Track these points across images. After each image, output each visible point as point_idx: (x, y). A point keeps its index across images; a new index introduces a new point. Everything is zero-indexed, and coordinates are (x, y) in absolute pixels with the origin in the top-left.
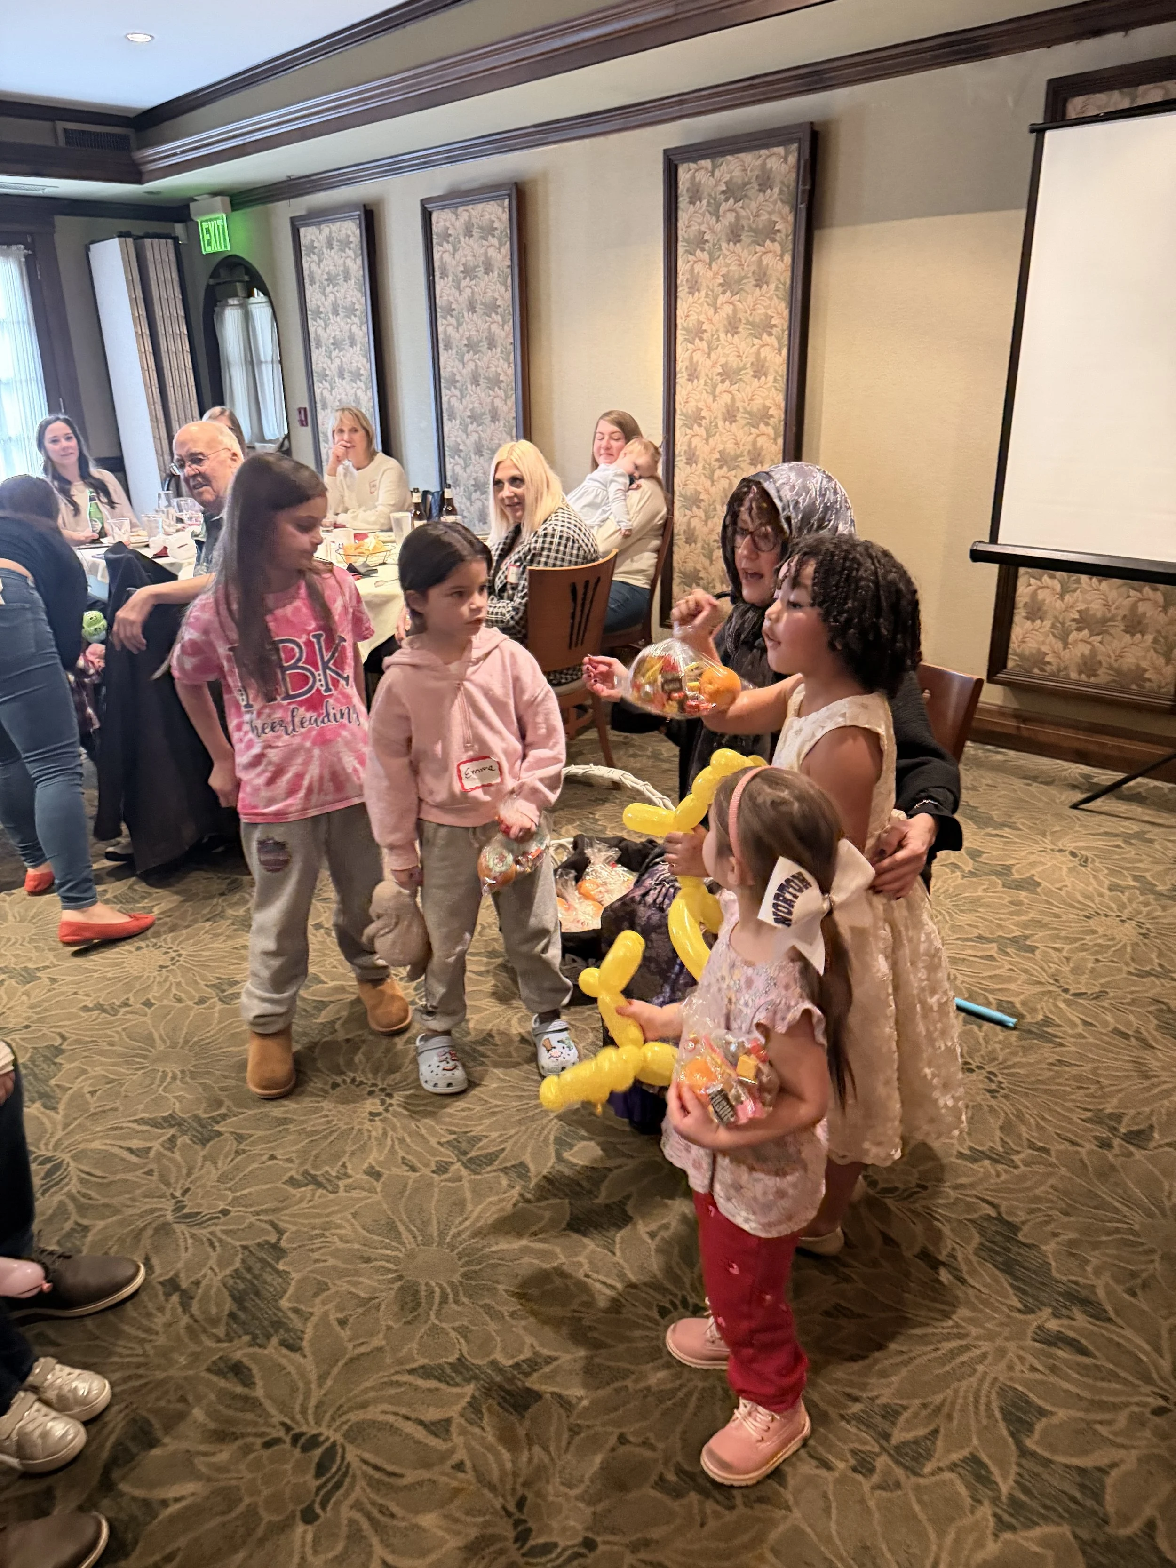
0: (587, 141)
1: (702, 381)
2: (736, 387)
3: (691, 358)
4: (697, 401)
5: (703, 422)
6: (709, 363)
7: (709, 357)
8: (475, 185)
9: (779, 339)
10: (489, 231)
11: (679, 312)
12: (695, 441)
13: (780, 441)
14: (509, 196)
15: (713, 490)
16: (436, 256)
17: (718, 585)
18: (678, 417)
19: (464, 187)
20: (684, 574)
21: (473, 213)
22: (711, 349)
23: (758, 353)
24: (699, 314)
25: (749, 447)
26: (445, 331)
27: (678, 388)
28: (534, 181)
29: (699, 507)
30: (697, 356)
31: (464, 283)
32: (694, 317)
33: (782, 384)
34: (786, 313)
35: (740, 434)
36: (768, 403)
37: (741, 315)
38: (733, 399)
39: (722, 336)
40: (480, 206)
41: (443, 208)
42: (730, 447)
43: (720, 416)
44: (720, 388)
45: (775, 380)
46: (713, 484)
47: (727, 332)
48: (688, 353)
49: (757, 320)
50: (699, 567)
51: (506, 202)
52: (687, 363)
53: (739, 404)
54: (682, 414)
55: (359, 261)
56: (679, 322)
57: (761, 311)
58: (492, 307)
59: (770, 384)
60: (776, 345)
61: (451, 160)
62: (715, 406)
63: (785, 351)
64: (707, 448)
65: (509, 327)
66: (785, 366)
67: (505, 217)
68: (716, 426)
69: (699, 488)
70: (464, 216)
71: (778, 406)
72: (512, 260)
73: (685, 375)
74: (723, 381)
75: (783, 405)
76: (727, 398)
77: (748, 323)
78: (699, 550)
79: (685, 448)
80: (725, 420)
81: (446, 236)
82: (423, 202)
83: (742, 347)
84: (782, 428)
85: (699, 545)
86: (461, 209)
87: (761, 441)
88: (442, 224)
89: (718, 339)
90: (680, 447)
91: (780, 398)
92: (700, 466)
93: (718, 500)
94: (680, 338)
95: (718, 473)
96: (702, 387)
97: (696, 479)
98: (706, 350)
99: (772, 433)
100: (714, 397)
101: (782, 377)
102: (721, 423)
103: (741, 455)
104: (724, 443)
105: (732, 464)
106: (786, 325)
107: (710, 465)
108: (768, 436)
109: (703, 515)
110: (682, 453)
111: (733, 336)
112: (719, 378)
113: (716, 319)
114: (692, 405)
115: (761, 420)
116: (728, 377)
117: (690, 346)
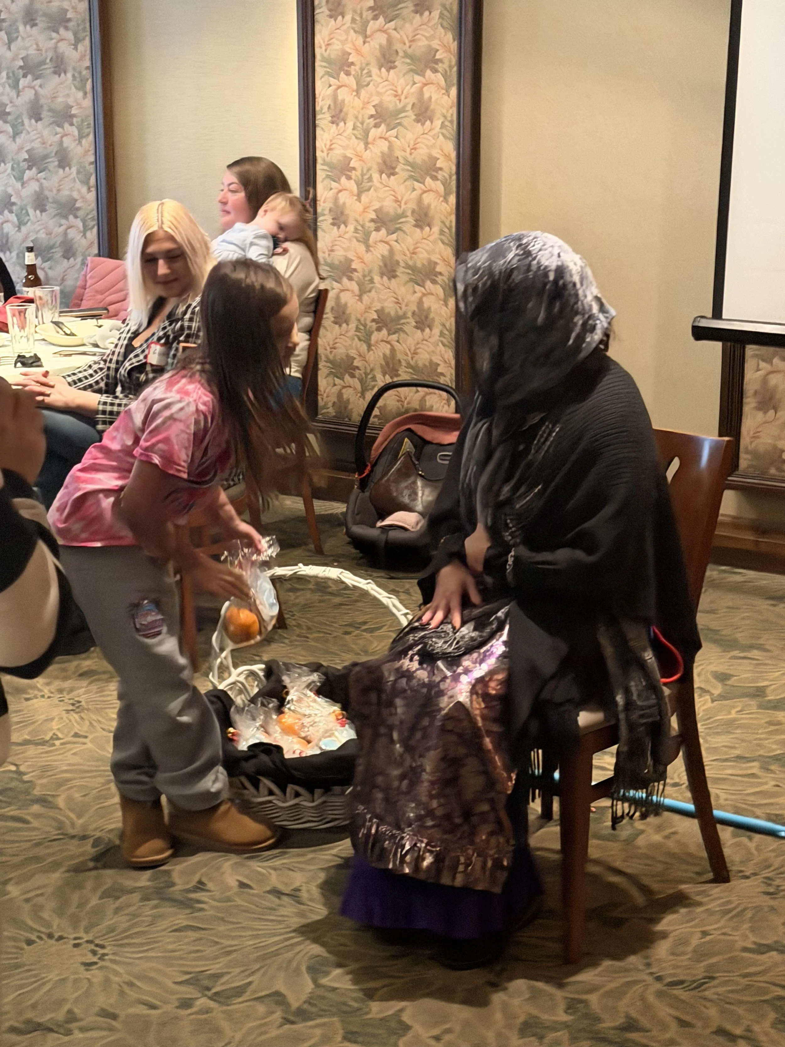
1: (350, 124)
2: (394, 132)
3: (335, 97)
4: (344, 148)
5: (353, 174)
6: (357, 103)
7: (358, 95)
9: (446, 77)
11: (318, 39)
12: (343, 197)
13: (452, 199)
15: (368, 257)
17: (379, 376)
18: (319, 167)
20: (334, 363)
22: (360, 86)
23: (420, 93)
24: (344, 42)
25: (412, 205)
27: (319, 132)
29: (350, 279)
30: (343, 94)
32: (336, 46)
33: (451, 131)
34: (454, 46)
35: (401, 189)
36: (436, 153)
37: (397, 46)
38: (391, 147)
42: (388, 205)
43: (375, 167)
44: (374, 133)
45: (443, 126)
46: (368, 250)
47: (380, 67)
48: (330, 91)
49: (418, 53)
50: (353, 353)
52: (329, 102)
53: (398, 153)
54: (325, 163)
56: (318, 51)
57: (423, 43)
58: (59, 21)
59: (437, 129)
60: (443, 83)
62: (368, 155)
63: (454, 91)
64: (359, 207)
66: (454, 110)
68: (370, 179)
69: (351, 255)
71: (447, 157)
73: (328, 117)
74: (377, 126)
75: (454, 155)
76: (383, 146)
77: (406, 55)
78: (352, 332)
79: (329, 205)
80: (381, 173)
83: (400, 84)
84: (454, 184)
85: (353, 326)
87: (428, 199)
89: (369, 74)
90: (323, 205)
91: (450, 148)
92: (351, 228)
93: (376, 270)
94: (319, 71)
95: (374, 236)
96: (349, 131)
97: (346, 244)
98: (355, 87)
99: (441, 188)
100: (367, 144)
101: (451, 122)
102: (376, 176)
103: (403, 215)
104: (380, 200)
105: (392, 227)
106: (454, 61)
107: (363, 226)
108: (437, 192)
109: (356, 288)
110: (327, 212)
111: (388, 71)
112: (372, 122)
113: (365, 49)
114: (338, 152)
115: (427, 173)
116: (384, 120)
117: (333, 81)
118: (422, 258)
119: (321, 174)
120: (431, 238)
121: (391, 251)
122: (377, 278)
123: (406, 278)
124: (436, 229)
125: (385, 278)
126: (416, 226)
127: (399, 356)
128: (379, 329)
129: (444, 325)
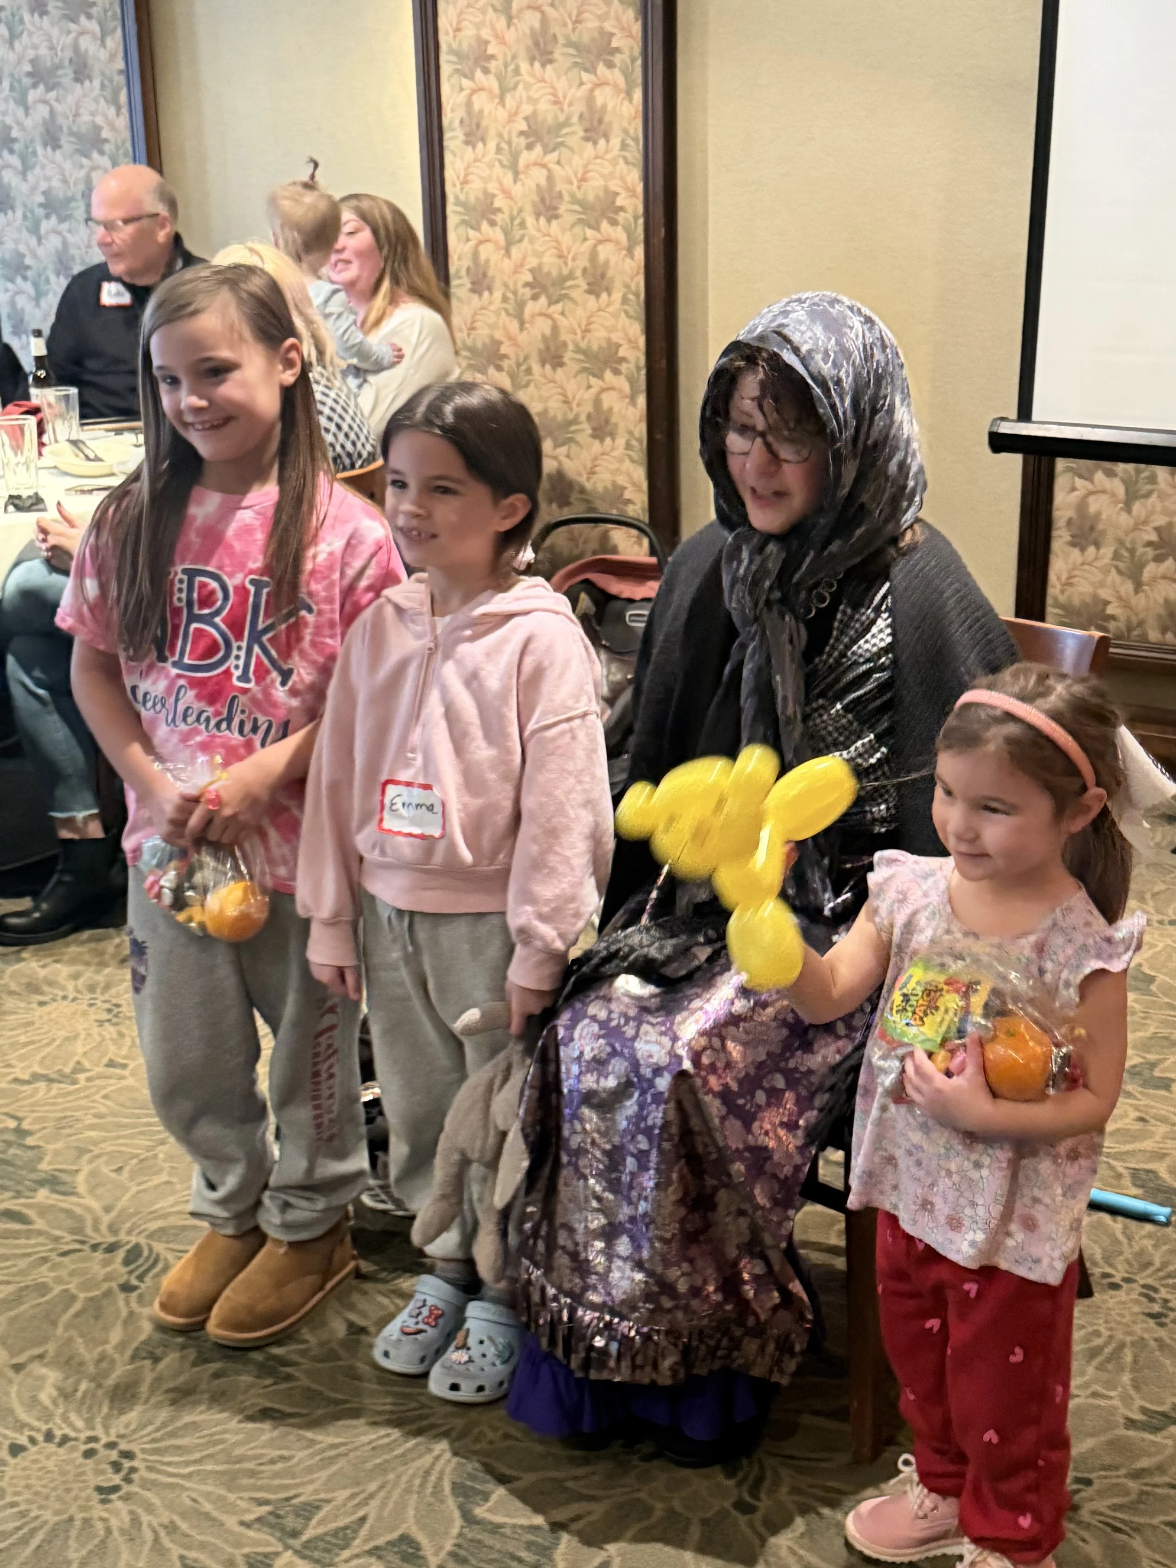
1: (492, 145)
2: (554, 156)
3: (469, 104)
4: (484, 180)
5: (499, 218)
6: (502, 114)
7: (502, 102)
9: (627, 74)
11: (443, 22)
12: (485, 252)
13: (639, 252)
15: (523, 338)
18: (449, 207)
22: (504, 91)
23: (590, 99)
25: (583, 262)
27: (448, 158)
29: (500, 369)
30: (480, 101)
32: (469, 32)
33: (636, 152)
34: (637, 28)
35: (566, 239)
36: (614, 185)
37: (555, 29)
38: (550, 178)
39: (524, 66)
42: (549, 261)
43: (528, 208)
44: (526, 158)
45: (623, 146)
46: (522, 328)
47: (532, 60)
48: (462, 97)
49: (586, 39)
52: (461, 113)
53: (560, 186)
54: (458, 203)
56: (443, 39)
57: (591, 24)
58: (78, 6)
59: (615, 152)
60: (621, 81)
62: (517, 190)
63: (638, 95)
64: (507, 265)
65: (114, 42)
66: (639, 124)
68: (523, 225)
69: (498, 335)
71: (630, 191)
73: (460, 135)
74: (530, 147)
75: (640, 188)
76: (538, 176)
77: (570, 44)
79: (466, 263)
80: (538, 215)
83: (562, 85)
84: (640, 230)
87: (604, 252)
89: (517, 71)
90: (458, 265)
91: (635, 178)
92: (498, 295)
93: (535, 355)
95: (530, 308)
96: (491, 155)
97: (492, 319)
98: (497, 91)
99: (623, 237)
100: (516, 174)
101: (636, 140)
102: (530, 221)
103: (571, 276)
104: (539, 255)
105: (556, 292)
106: (637, 49)
107: (515, 293)
108: (617, 243)
110: (463, 273)
111: (543, 65)
112: (523, 141)
113: (511, 36)
114: (476, 187)
115: (603, 215)
116: (539, 138)
117: (466, 82)
118: (597, 338)
120: (611, 309)
121: (555, 328)
122: (536, 367)
123: (576, 367)
124: (617, 296)
125: (548, 367)
126: (589, 292)
129: (631, 433)
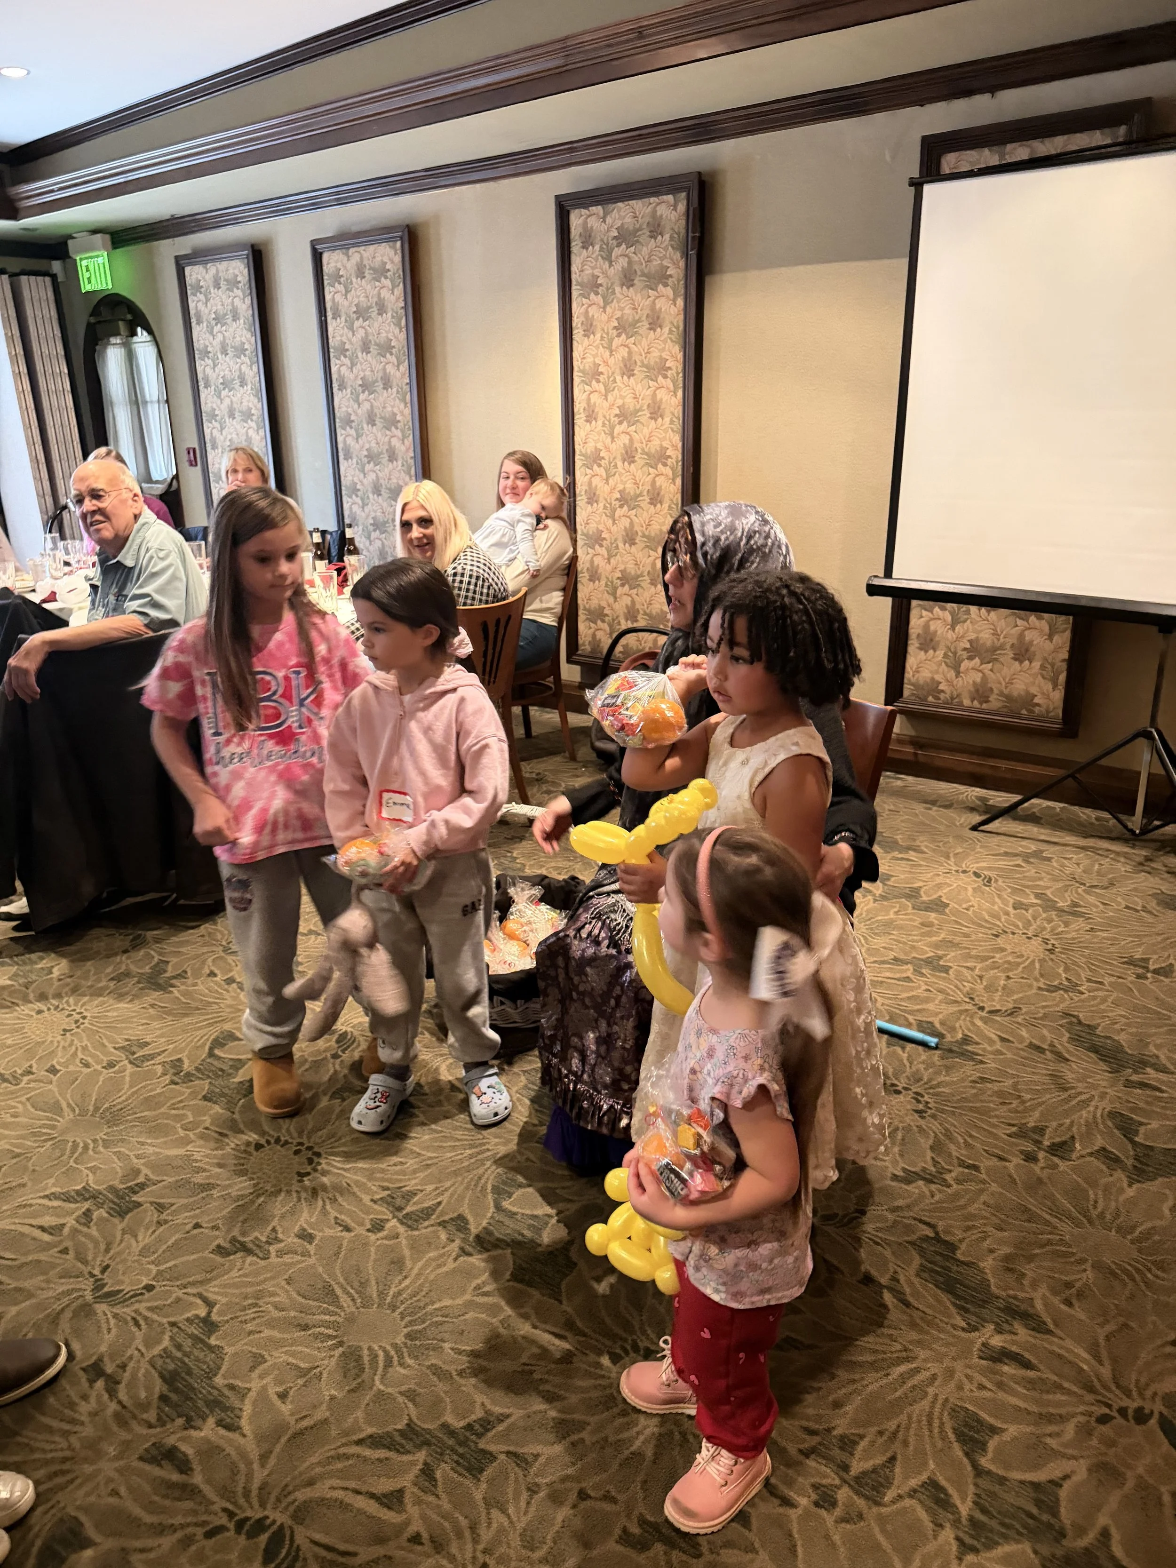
0: (478, 186)
1: (600, 422)
2: (634, 428)
3: (589, 399)
4: (596, 441)
5: (603, 462)
6: (606, 405)
7: (606, 399)
8: (366, 226)
9: (674, 382)
10: (381, 272)
11: (576, 355)
12: (596, 481)
13: (679, 481)
14: (401, 238)
15: (614, 529)
16: (328, 297)
17: (623, 621)
18: (577, 457)
19: (355, 229)
20: (589, 611)
21: (365, 255)
22: (608, 391)
23: (654, 395)
24: (594, 356)
25: (648, 487)
26: (339, 371)
27: (577, 429)
28: (426, 224)
29: (601, 546)
30: (594, 398)
31: (357, 324)
32: (590, 359)
33: (678, 425)
34: (680, 356)
35: (639, 474)
36: (666, 444)
37: (636, 357)
38: (631, 440)
39: (618, 378)
40: (372, 248)
41: (333, 249)
42: (630, 486)
43: (619, 457)
44: (618, 429)
45: (672, 422)
46: (614, 523)
47: (623, 375)
48: (585, 396)
49: (652, 363)
50: (604, 604)
51: (399, 244)
52: (584, 404)
53: (637, 445)
54: (582, 454)
55: (248, 301)
56: (575, 364)
57: (656, 354)
58: (386, 348)
59: (667, 425)
60: (671, 386)
61: (340, 202)
62: (613, 447)
63: (680, 393)
64: (607, 489)
65: (404, 367)
66: (680, 408)
67: (398, 259)
68: (616, 466)
69: (601, 527)
70: (355, 258)
71: (675, 447)
72: (405, 300)
73: (583, 416)
74: (620, 423)
75: (680, 445)
76: (625, 439)
77: (643, 365)
78: (603, 588)
79: (585, 488)
80: (624, 461)
81: (337, 277)
82: (314, 244)
83: (638, 388)
84: (680, 468)
85: (603, 582)
86: (351, 251)
87: (659, 481)
88: (332, 265)
89: (615, 381)
90: (580, 488)
91: (677, 439)
92: (601, 505)
93: (620, 539)
94: (577, 380)
95: (619, 512)
96: (600, 428)
97: (598, 519)
98: (603, 392)
99: (670, 473)
100: (613, 438)
101: (678, 418)
102: (620, 464)
103: (641, 495)
104: (623, 483)
105: (633, 504)
106: (680, 368)
107: (610, 504)
108: (667, 476)
109: (605, 553)
110: (583, 493)
111: (629, 378)
112: (617, 420)
113: (611, 361)
114: (591, 446)
115: (659, 460)
116: (626, 418)
117: (587, 388)
119: (578, 464)
120: (662, 513)
121: (632, 524)
122: (621, 545)
123: (642, 544)
124: (666, 505)
125: (627, 545)
126: (651, 503)
127: (638, 606)
128: (623, 585)
